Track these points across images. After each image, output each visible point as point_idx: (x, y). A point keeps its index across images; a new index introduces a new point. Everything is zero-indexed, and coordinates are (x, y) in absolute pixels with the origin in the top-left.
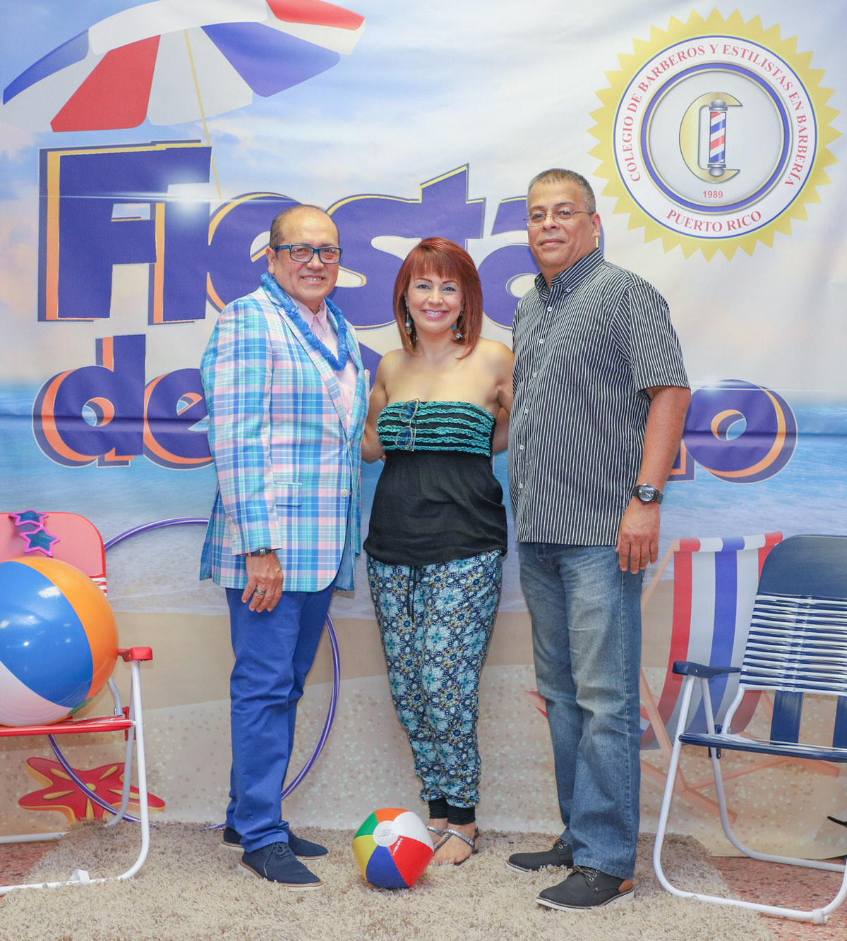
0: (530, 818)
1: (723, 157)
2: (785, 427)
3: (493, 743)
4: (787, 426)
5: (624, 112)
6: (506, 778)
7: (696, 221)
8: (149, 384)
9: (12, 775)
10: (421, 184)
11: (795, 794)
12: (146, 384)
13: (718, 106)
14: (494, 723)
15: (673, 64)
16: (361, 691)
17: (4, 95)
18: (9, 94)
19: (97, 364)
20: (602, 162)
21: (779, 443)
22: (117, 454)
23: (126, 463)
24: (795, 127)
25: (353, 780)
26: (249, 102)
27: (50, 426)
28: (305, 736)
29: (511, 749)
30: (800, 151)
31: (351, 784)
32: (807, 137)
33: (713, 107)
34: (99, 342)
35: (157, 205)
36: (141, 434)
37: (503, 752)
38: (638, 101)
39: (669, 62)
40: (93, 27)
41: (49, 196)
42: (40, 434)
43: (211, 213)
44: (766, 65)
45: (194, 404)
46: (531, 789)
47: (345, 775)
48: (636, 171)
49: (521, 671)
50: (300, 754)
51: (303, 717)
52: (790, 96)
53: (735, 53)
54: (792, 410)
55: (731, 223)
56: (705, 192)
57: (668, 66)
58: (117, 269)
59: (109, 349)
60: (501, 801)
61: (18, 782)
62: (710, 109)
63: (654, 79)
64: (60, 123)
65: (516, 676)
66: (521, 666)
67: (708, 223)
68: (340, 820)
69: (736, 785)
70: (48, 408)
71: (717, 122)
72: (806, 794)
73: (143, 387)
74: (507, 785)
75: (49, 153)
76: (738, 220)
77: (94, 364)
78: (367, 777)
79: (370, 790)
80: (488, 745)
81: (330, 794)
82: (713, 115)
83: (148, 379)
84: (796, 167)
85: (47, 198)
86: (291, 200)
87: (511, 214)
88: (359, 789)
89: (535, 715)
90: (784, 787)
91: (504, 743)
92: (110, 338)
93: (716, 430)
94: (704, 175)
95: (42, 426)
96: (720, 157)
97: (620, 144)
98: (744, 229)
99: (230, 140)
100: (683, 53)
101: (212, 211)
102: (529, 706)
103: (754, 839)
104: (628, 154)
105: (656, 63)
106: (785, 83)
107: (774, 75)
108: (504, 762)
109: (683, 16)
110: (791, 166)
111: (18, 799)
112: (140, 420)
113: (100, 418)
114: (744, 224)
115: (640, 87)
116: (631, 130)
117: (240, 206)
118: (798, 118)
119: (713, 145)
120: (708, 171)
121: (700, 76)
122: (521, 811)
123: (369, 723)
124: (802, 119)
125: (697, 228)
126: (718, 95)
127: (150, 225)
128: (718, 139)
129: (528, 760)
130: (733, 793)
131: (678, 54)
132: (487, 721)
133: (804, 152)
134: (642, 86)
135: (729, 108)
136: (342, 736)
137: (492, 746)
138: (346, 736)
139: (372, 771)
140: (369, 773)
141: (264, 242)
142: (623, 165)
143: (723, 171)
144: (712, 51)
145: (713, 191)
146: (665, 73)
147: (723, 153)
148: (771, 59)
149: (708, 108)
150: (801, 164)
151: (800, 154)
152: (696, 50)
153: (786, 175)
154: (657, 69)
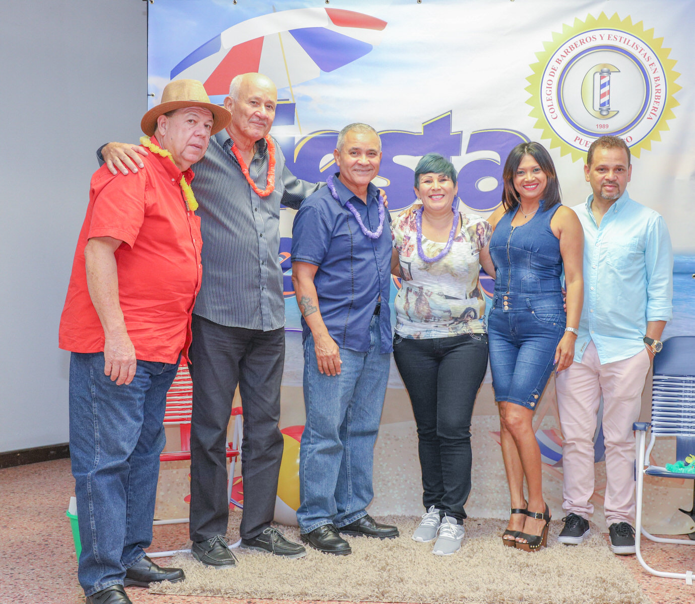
0: (492, 509)
1: (609, 103)
5: (547, 77)
9: (179, 483)
10: (423, 123)
11: (657, 494)
13: (605, 72)
15: (577, 47)
17: (171, 74)
18: (174, 74)
20: (533, 107)
24: (653, 84)
25: (385, 486)
26: (318, 75)
29: (481, 467)
30: (656, 99)
31: (383, 488)
32: (660, 90)
33: (602, 72)
37: (476, 468)
38: (556, 70)
39: (574, 46)
40: (224, 32)
43: (295, 144)
45: (286, 259)
46: (494, 491)
47: (380, 483)
48: (554, 113)
49: (487, 419)
52: (650, 65)
53: (615, 40)
56: (597, 125)
57: (574, 48)
61: (184, 488)
62: (601, 74)
63: (565, 57)
65: (484, 422)
66: (487, 416)
68: (377, 510)
71: (604, 82)
72: (664, 494)
74: (479, 489)
78: (393, 484)
79: (395, 492)
82: (602, 78)
84: (654, 108)
87: (480, 140)
88: (389, 491)
89: (496, 446)
90: (650, 490)
91: (477, 463)
94: (597, 114)
96: (607, 103)
97: (544, 97)
99: (306, 99)
100: (583, 40)
101: (296, 142)
102: (492, 440)
104: (550, 103)
105: (566, 46)
106: (646, 57)
107: (640, 52)
108: (477, 475)
109: (583, 17)
110: (651, 108)
111: (184, 498)
115: (556, 61)
116: (551, 88)
117: (313, 139)
118: (655, 78)
119: (602, 96)
120: (599, 112)
121: (592, 54)
122: (488, 505)
123: (394, 451)
124: (657, 79)
126: (605, 65)
128: (605, 93)
129: (491, 474)
131: (580, 41)
133: (659, 99)
134: (558, 61)
135: (612, 73)
136: (378, 459)
138: (380, 459)
139: (397, 480)
140: (394, 482)
141: (328, 160)
142: (547, 109)
143: (608, 113)
144: (601, 38)
145: (602, 125)
146: (572, 52)
147: (609, 101)
148: (638, 42)
149: (599, 73)
150: (657, 107)
151: (656, 100)
152: (591, 37)
153: (647, 114)
154: (567, 50)
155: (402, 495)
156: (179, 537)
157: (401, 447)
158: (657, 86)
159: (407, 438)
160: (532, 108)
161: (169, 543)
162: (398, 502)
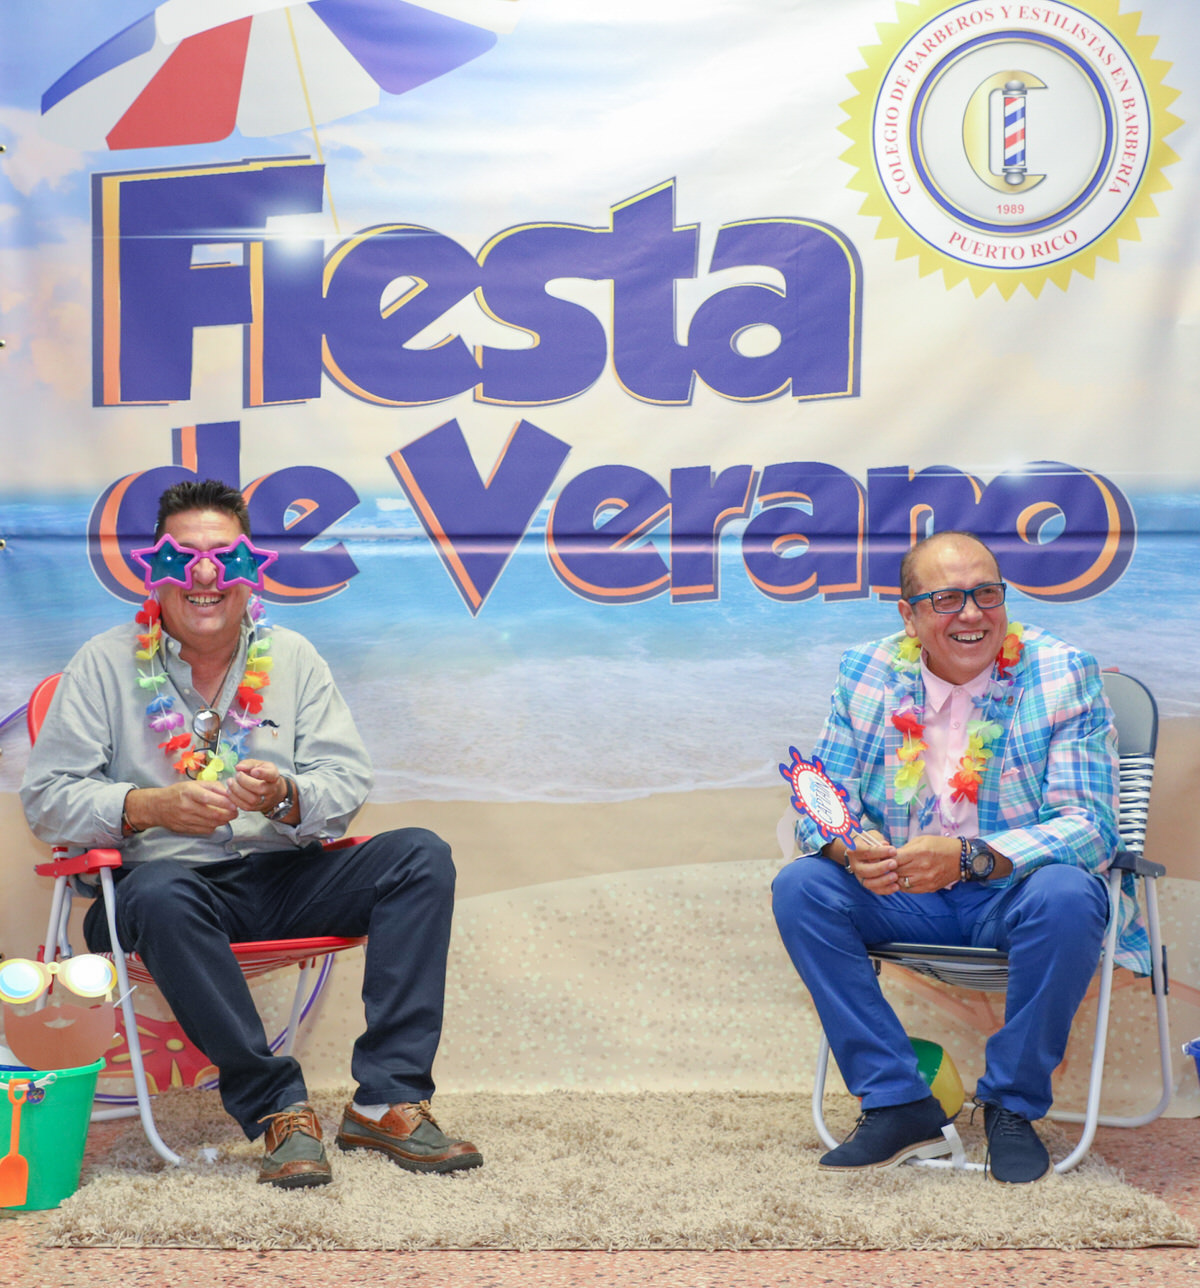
0: (782, 1072)
1: (1023, 158)
2: (1119, 525)
3: (728, 968)
4: (1121, 522)
5: (886, 101)
6: (748, 1016)
7: (989, 247)
10: (612, 207)
11: (1147, 1029)
12: (243, 486)
13: (1014, 89)
14: (728, 941)
15: (951, 34)
16: (545, 901)
17: (43, 101)
18: (49, 100)
19: (174, 462)
20: (857, 169)
21: (1111, 546)
24: (1120, 114)
25: (537, 1026)
26: (375, 102)
27: (111, 550)
28: (469, 966)
29: (752, 975)
30: (1128, 147)
31: (533, 1031)
32: (1136, 127)
33: (1007, 89)
34: (177, 434)
35: (253, 245)
37: (742, 980)
38: (905, 86)
39: (945, 32)
40: (162, 7)
41: (104, 236)
42: (99, 561)
44: (1079, 30)
45: (308, 513)
46: (782, 1031)
47: (526, 1019)
48: (904, 181)
49: (764, 867)
50: (461, 992)
51: (467, 939)
52: (1112, 73)
53: (1035, 17)
54: (1127, 499)
55: (1036, 248)
56: (1000, 207)
57: (945, 36)
58: (199, 333)
59: (190, 443)
60: (741, 1049)
62: (1004, 93)
63: (925, 56)
64: (121, 137)
65: (757, 875)
67: (1004, 249)
68: (520, 1081)
70: (109, 525)
71: (1012, 111)
74: (748, 1026)
75: (104, 179)
76: (1046, 243)
77: (170, 463)
78: (555, 1021)
79: (560, 1039)
80: (720, 971)
81: (505, 1045)
82: (1008, 101)
83: (244, 481)
85: (102, 241)
86: (434, 232)
87: (739, 243)
88: (545, 1038)
90: (1132, 1020)
91: (743, 967)
92: (190, 428)
93: (1023, 531)
94: (998, 182)
95: (100, 549)
96: (1019, 157)
97: (881, 144)
98: (1054, 255)
99: (350, 154)
100: (964, 19)
101: (327, 251)
104: (893, 159)
105: (927, 34)
106: (1105, 54)
107: (1090, 44)
108: (744, 994)
114: (1055, 247)
115: (907, 66)
116: (895, 125)
117: (364, 244)
118: (1124, 101)
119: (1009, 142)
120: (1002, 178)
121: (987, 50)
122: (769, 1062)
123: (557, 946)
124: (1129, 103)
125: (990, 255)
126: (1013, 74)
127: (243, 272)
128: (1015, 134)
129: (776, 991)
131: (958, 20)
132: (719, 937)
133: (1135, 147)
134: (909, 64)
135: (1029, 92)
136: (520, 966)
137: (726, 972)
138: (525, 965)
139: (563, 1012)
140: (558, 1016)
141: (399, 291)
142: (887, 173)
143: (1023, 177)
144: (1004, 14)
145: (1010, 205)
146: (940, 46)
147: (1023, 152)
148: (1085, 23)
149: (1001, 92)
150: (1130, 165)
151: (1128, 151)
152: (983, 13)
153: (1110, 180)
154: (930, 41)
155: (577, 1045)
157: (571, 937)
158: (1130, 118)
159: (586, 914)
160: (855, 170)
162: (567, 1062)
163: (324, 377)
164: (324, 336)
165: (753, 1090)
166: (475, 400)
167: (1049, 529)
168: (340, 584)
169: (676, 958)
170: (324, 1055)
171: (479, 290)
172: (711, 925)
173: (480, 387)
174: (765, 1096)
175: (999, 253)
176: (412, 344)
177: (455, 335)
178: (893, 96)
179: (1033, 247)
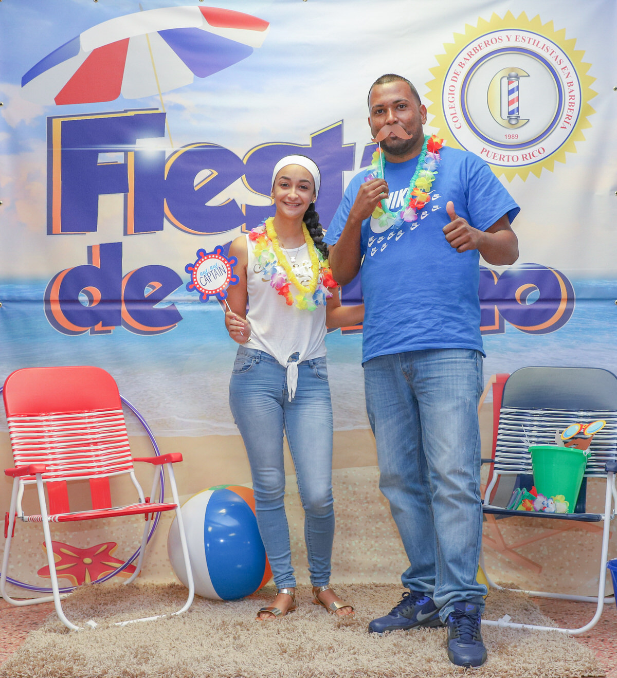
1: (518, 111)
2: (566, 295)
3: (370, 520)
4: (568, 294)
5: (449, 82)
6: (380, 545)
7: (501, 155)
8: (124, 277)
9: (33, 554)
10: (311, 135)
11: (582, 551)
12: (123, 276)
13: (513, 77)
14: (370, 507)
15: (481, 49)
17: (22, 81)
18: (25, 80)
19: (88, 263)
20: (435, 116)
21: (563, 306)
22: (103, 325)
23: (110, 332)
24: (567, 90)
26: (191, 82)
27: (56, 308)
29: (383, 524)
30: (570, 106)
32: (574, 96)
33: (509, 77)
34: (90, 249)
35: (129, 153)
36: (120, 311)
37: (377, 526)
38: (459, 75)
39: (478, 48)
40: (83, 33)
41: (54, 149)
42: (49, 313)
43: (166, 158)
44: (545, 48)
45: (157, 289)
46: (398, 552)
48: (458, 122)
52: (562, 69)
53: (523, 41)
54: (570, 282)
55: (525, 156)
56: (506, 135)
57: (478, 50)
58: (102, 198)
59: (96, 253)
60: (377, 561)
61: (37, 559)
62: (508, 79)
63: (468, 60)
64: (61, 99)
67: (508, 156)
69: (541, 545)
70: (55, 295)
71: (513, 88)
72: (589, 550)
73: (121, 279)
74: (381, 550)
75: (53, 120)
76: (529, 154)
77: (86, 263)
80: (366, 522)
82: (510, 83)
83: (124, 273)
84: (567, 116)
85: (52, 151)
86: (221, 147)
90: (574, 545)
92: (97, 245)
93: (519, 298)
94: (505, 123)
95: (50, 308)
96: (516, 111)
97: (446, 104)
98: (534, 159)
99: (179, 108)
100: (488, 42)
101: (167, 156)
103: (555, 584)
104: (452, 111)
105: (470, 49)
106: (558, 60)
107: (550, 55)
108: (379, 534)
109: (487, 16)
110: (565, 116)
111: (37, 571)
112: (118, 301)
113: (91, 301)
114: (534, 156)
116: (454, 94)
117: (186, 153)
118: (568, 83)
119: (510, 103)
120: (507, 121)
121: (499, 57)
122: (391, 568)
124: (570, 84)
125: (502, 159)
126: (513, 69)
127: (124, 167)
128: (514, 99)
130: (539, 552)
131: (485, 42)
132: (366, 505)
133: (573, 106)
134: (460, 64)
135: (521, 78)
141: (203, 177)
142: (449, 118)
143: (518, 120)
144: (508, 39)
145: (511, 135)
146: (476, 55)
147: (518, 108)
148: (548, 44)
149: (506, 78)
150: (571, 115)
151: (570, 108)
152: (497, 39)
153: (561, 122)
154: (471, 52)
156: (29, 616)
157: (291, 505)
158: (571, 92)
160: (433, 117)
161: (17, 622)
163: (165, 220)
164: (165, 199)
165: (382, 583)
166: (242, 232)
167: (531, 298)
168: (174, 325)
169: (344, 515)
170: (164, 566)
171: (244, 176)
172: (361, 498)
173: (244, 225)
174: (388, 586)
175: (506, 159)
176: (211, 203)
177: (232, 199)
178: (452, 80)
179: (523, 155)
